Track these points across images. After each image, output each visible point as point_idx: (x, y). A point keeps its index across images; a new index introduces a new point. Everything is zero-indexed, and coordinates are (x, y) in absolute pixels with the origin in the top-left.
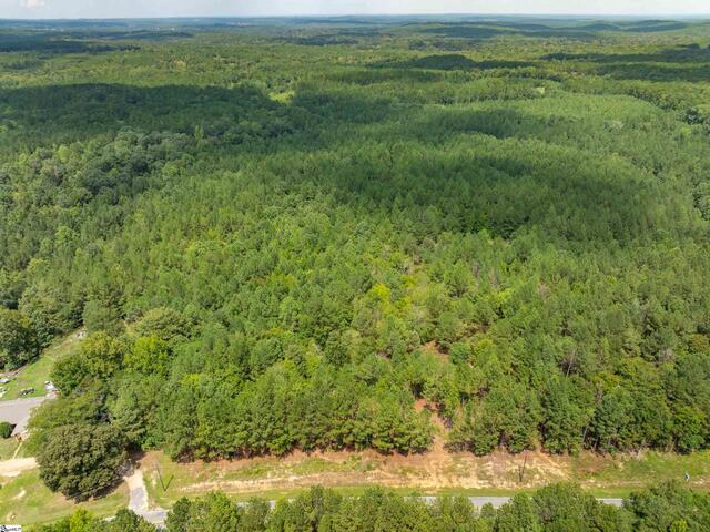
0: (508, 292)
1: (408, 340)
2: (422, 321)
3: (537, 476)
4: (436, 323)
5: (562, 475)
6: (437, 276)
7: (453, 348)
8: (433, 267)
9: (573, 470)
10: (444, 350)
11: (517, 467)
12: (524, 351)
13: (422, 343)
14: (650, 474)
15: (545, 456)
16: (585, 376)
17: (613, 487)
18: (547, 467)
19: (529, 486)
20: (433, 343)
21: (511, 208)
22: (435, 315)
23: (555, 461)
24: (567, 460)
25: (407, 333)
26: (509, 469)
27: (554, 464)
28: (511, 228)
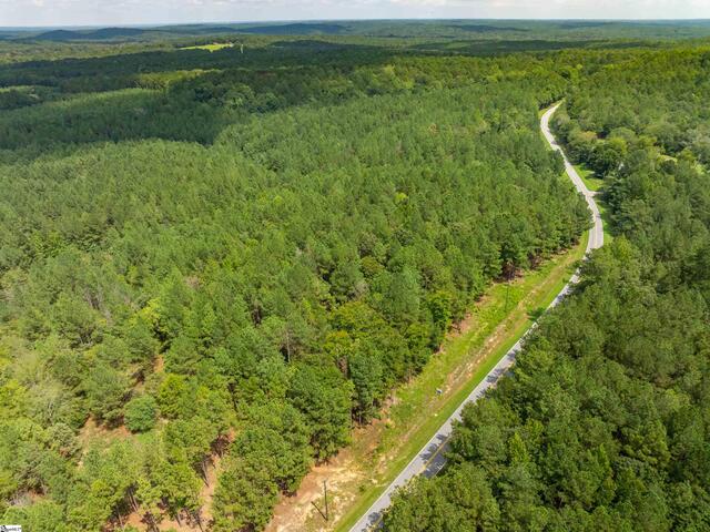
0: (154, 304)
1: (55, 444)
2: (59, 402)
3: (337, 499)
4: (82, 393)
5: (354, 475)
6: (35, 332)
7: (128, 412)
8: (21, 323)
9: (360, 462)
10: (116, 422)
11: (310, 507)
12: (230, 362)
13: (77, 434)
14: (415, 411)
15: (323, 469)
16: (312, 351)
17: (402, 449)
18: (334, 479)
19: (337, 518)
20: (90, 423)
21: (84, 214)
22: (74, 383)
23: (336, 466)
24: (346, 456)
25: (47, 435)
26: (303, 518)
27: (339, 470)
28: (96, 237)
